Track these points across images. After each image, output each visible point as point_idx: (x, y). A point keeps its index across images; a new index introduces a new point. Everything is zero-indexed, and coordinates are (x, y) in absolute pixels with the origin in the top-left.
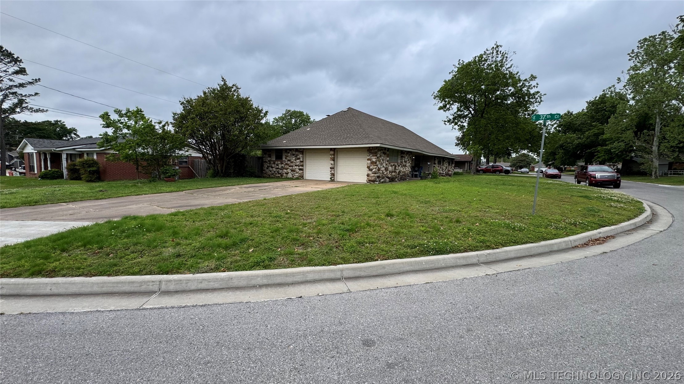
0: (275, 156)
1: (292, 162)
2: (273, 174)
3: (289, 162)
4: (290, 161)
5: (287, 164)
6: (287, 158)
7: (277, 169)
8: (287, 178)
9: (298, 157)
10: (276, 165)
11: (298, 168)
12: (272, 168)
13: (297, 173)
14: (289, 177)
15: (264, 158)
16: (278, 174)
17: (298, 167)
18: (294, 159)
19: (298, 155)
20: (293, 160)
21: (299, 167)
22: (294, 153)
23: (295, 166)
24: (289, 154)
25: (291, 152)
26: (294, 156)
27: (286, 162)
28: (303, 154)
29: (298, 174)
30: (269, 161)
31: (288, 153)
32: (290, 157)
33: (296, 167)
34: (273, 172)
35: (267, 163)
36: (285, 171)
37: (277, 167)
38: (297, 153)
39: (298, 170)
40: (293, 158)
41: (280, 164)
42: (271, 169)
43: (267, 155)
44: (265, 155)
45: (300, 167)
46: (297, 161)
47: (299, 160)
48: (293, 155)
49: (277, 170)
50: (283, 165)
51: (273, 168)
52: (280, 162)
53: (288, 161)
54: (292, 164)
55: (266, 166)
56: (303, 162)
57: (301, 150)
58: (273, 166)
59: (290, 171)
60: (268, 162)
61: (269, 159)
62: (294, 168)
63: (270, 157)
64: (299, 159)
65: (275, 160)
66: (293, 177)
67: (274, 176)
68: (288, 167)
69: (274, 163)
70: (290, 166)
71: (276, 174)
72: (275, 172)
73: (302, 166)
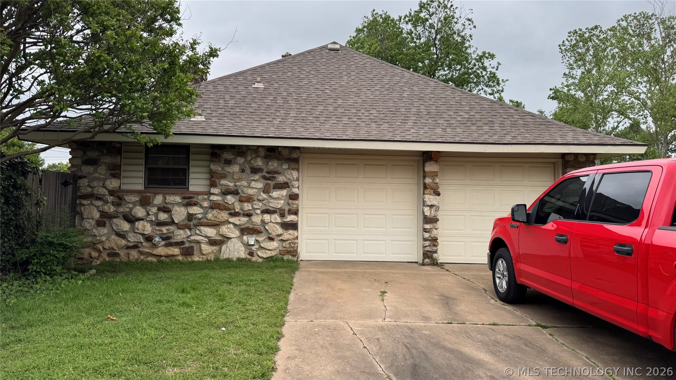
0: (142, 174)
1: (249, 199)
2: (135, 247)
3: (230, 199)
4: (235, 193)
5: (215, 206)
6: (223, 182)
7: (161, 224)
8: (217, 260)
9: (281, 179)
10: (154, 210)
11: (279, 220)
12: (131, 220)
13: (271, 239)
14: (234, 256)
15: (84, 182)
16: (167, 245)
17: (276, 218)
18: (260, 185)
19: (278, 173)
20: (251, 192)
21: (282, 215)
22: (259, 163)
23: (266, 211)
24: (235, 168)
25: (241, 160)
26: (257, 177)
27: (213, 198)
28: (298, 170)
29: (274, 244)
30: (112, 193)
31: (229, 162)
32: (239, 180)
33: (267, 217)
34: (132, 238)
35: (99, 203)
36: (211, 232)
37: (163, 216)
38: (274, 165)
39: (280, 230)
40: (253, 184)
41: (178, 204)
42: (126, 226)
43: (102, 170)
44: (87, 169)
45: (290, 218)
46: (275, 194)
47: (284, 192)
48: (255, 170)
49: (164, 229)
50: (195, 210)
51: (139, 225)
52: (178, 199)
53: (226, 192)
54: (247, 206)
55: (97, 215)
56: (294, 197)
57: (295, 155)
58: (140, 212)
59: (237, 233)
60: (110, 199)
61: (113, 184)
62: (257, 219)
63: (116, 176)
64: (284, 186)
65: (141, 187)
66: (251, 254)
67: (141, 253)
68: (224, 215)
69: (145, 202)
70: (235, 214)
71: (155, 246)
72: (149, 239)
73: (296, 213)
